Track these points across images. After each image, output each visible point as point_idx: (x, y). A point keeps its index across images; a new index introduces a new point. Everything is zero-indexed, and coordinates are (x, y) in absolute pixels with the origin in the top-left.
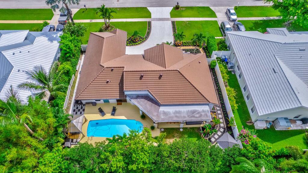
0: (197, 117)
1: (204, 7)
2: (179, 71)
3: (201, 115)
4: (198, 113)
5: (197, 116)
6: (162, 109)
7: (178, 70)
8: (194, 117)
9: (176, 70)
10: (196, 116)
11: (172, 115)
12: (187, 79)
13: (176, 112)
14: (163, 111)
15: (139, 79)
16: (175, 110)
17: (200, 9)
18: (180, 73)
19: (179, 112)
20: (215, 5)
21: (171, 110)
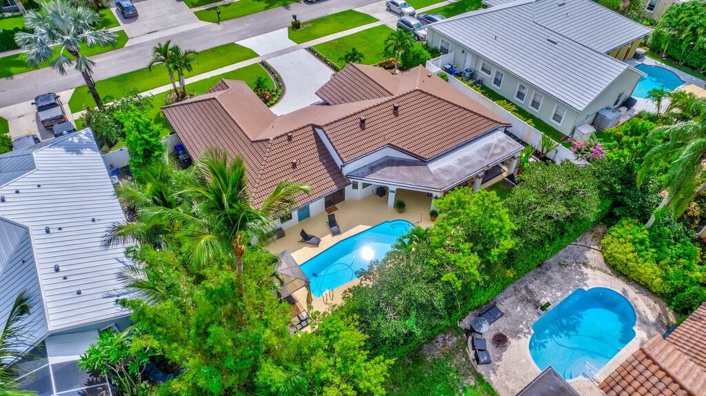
0: (499, 154)
1: (344, 13)
2: (421, 91)
3: (503, 147)
4: (496, 146)
5: (498, 151)
6: (433, 167)
7: (417, 88)
8: (493, 155)
9: (415, 91)
10: (495, 152)
11: (459, 168)
12: (442, 99)
13: (460, 162)
14: (439, 169)
15: (359, 129)
16: (455, 159)
17: (339, 17)
18: (423, 92)
19: (466, 159)
20: (359, 5)
21: (449, 161)
